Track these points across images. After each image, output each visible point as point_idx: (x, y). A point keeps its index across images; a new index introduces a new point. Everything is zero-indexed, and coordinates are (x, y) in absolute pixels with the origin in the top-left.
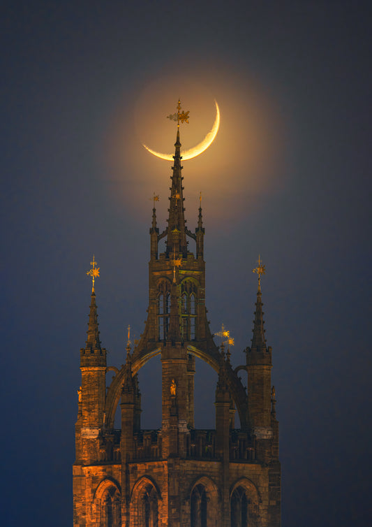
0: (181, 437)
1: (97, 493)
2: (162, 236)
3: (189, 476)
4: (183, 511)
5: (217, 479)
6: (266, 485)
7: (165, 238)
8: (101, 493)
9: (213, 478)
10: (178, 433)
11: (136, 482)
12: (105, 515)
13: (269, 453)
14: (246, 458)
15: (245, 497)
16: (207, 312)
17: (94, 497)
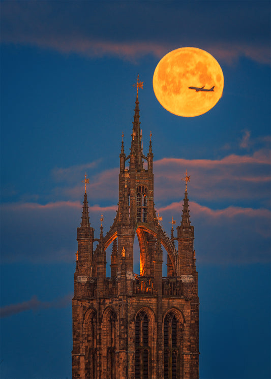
0: (129, 282)
1: (86, 316)
2: (128, 158)
3: (134, 306)
4: (130, 327)
5: (154, 307)
6: (189, 311)
7: (129, 160)
8: (88, 316)
9: (151, 307)
10: (126, 280)
11: (105, 310)
12: (90, 330)
13: (190, 291)
14: (175, 294)
15: (175, 318)
16: (154, 205)
17: (84, 319)
